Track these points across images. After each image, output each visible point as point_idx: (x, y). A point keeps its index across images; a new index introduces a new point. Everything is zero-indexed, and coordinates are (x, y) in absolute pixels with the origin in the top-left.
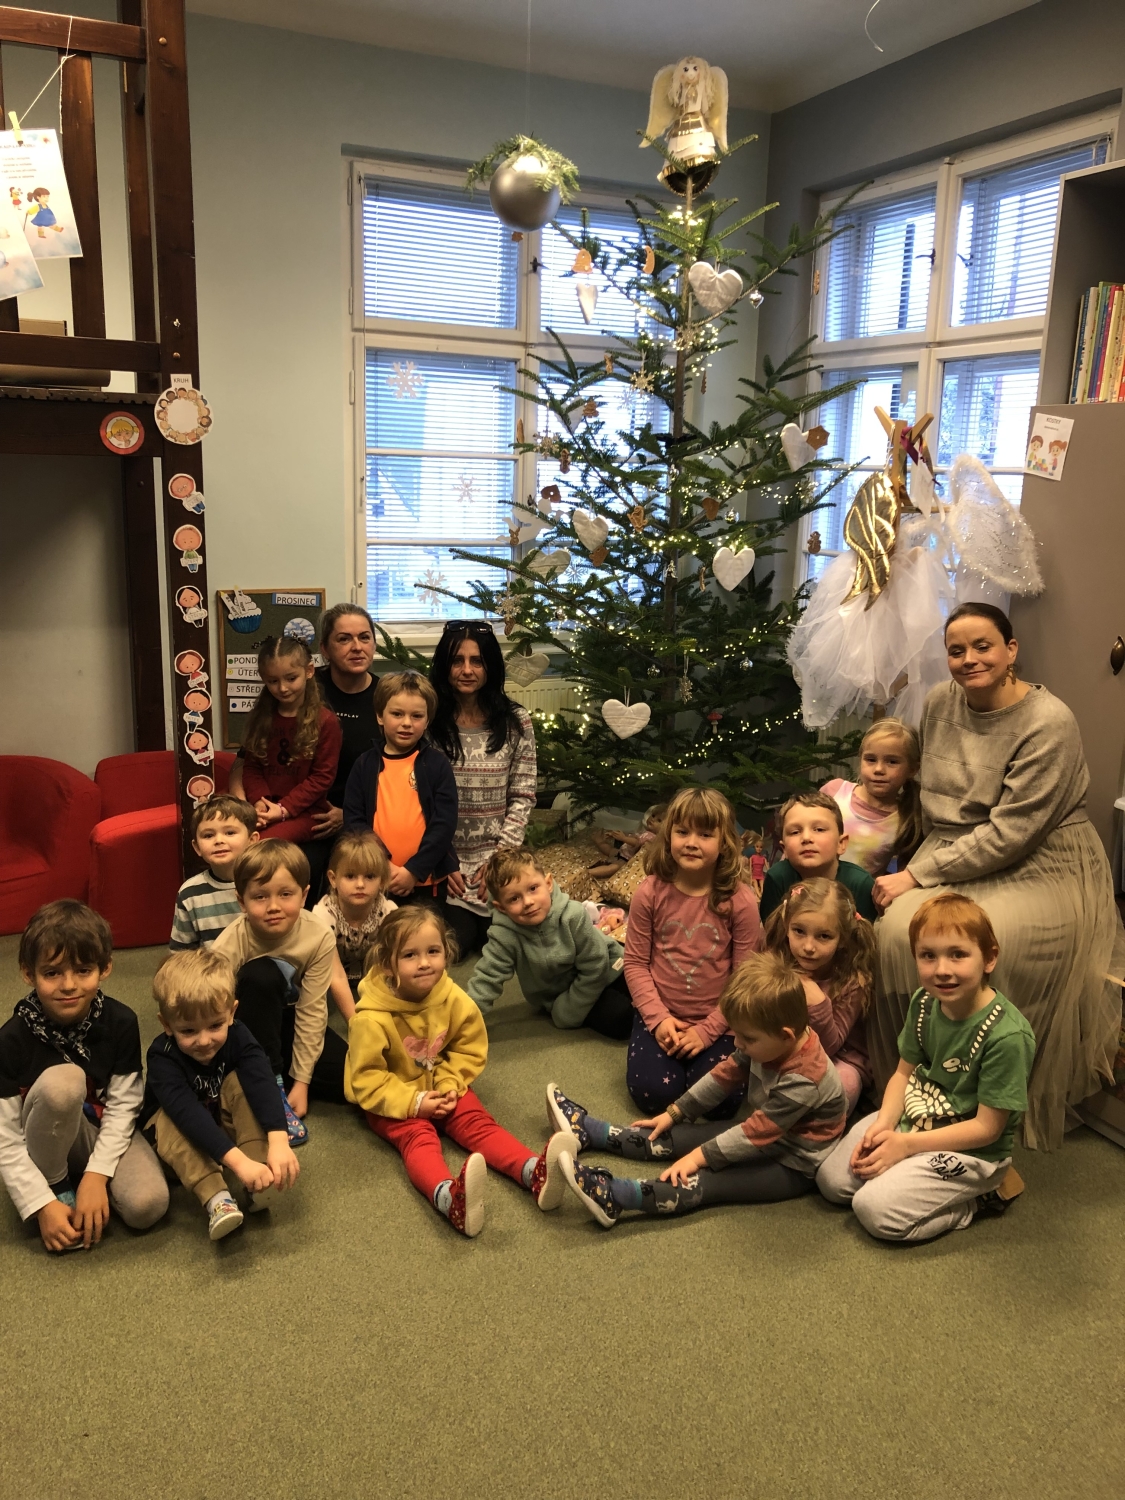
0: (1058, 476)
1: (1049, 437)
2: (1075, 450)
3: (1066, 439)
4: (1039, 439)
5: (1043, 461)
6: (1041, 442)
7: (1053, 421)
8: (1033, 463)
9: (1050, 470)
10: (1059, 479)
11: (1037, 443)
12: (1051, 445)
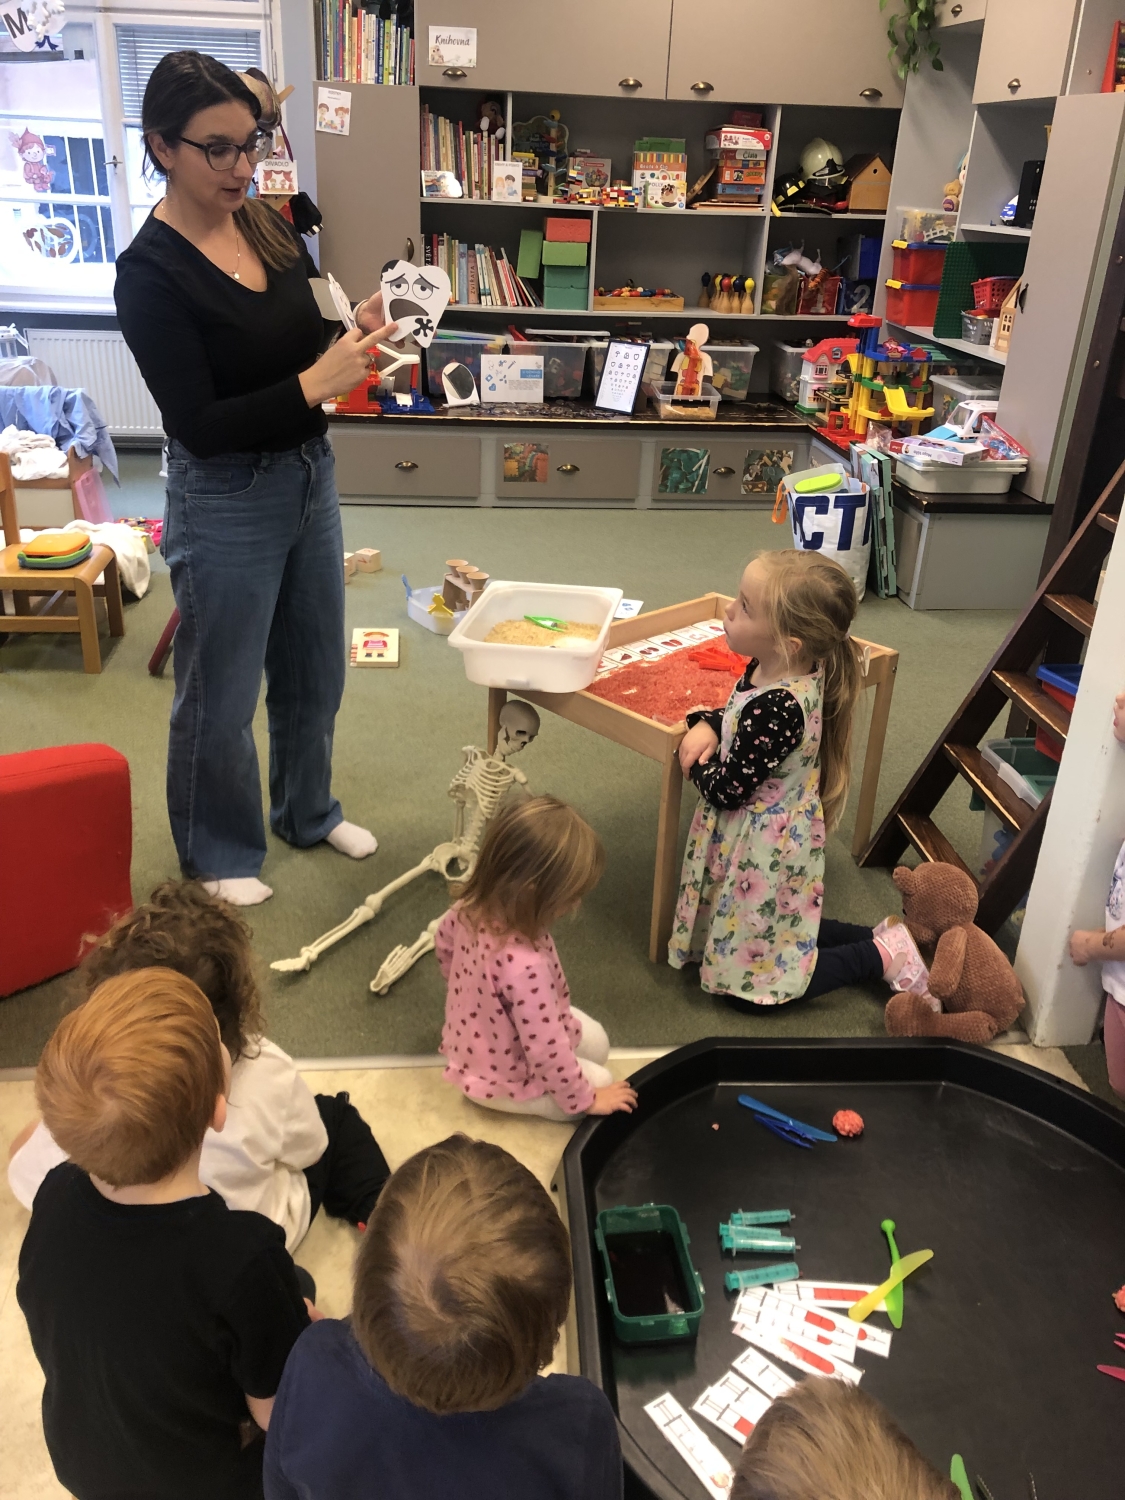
0: (346, 132)
1: (333, 105)
2: (356, 111)
3: (348, 105)
4: (322, 105)
5: (332, 122)
6: (328, 109)
7: (333, 93)
8: (324, 124)
9: (339, 127)
10: (347, 134)
11: (325, 109)
12: (337, 111)
